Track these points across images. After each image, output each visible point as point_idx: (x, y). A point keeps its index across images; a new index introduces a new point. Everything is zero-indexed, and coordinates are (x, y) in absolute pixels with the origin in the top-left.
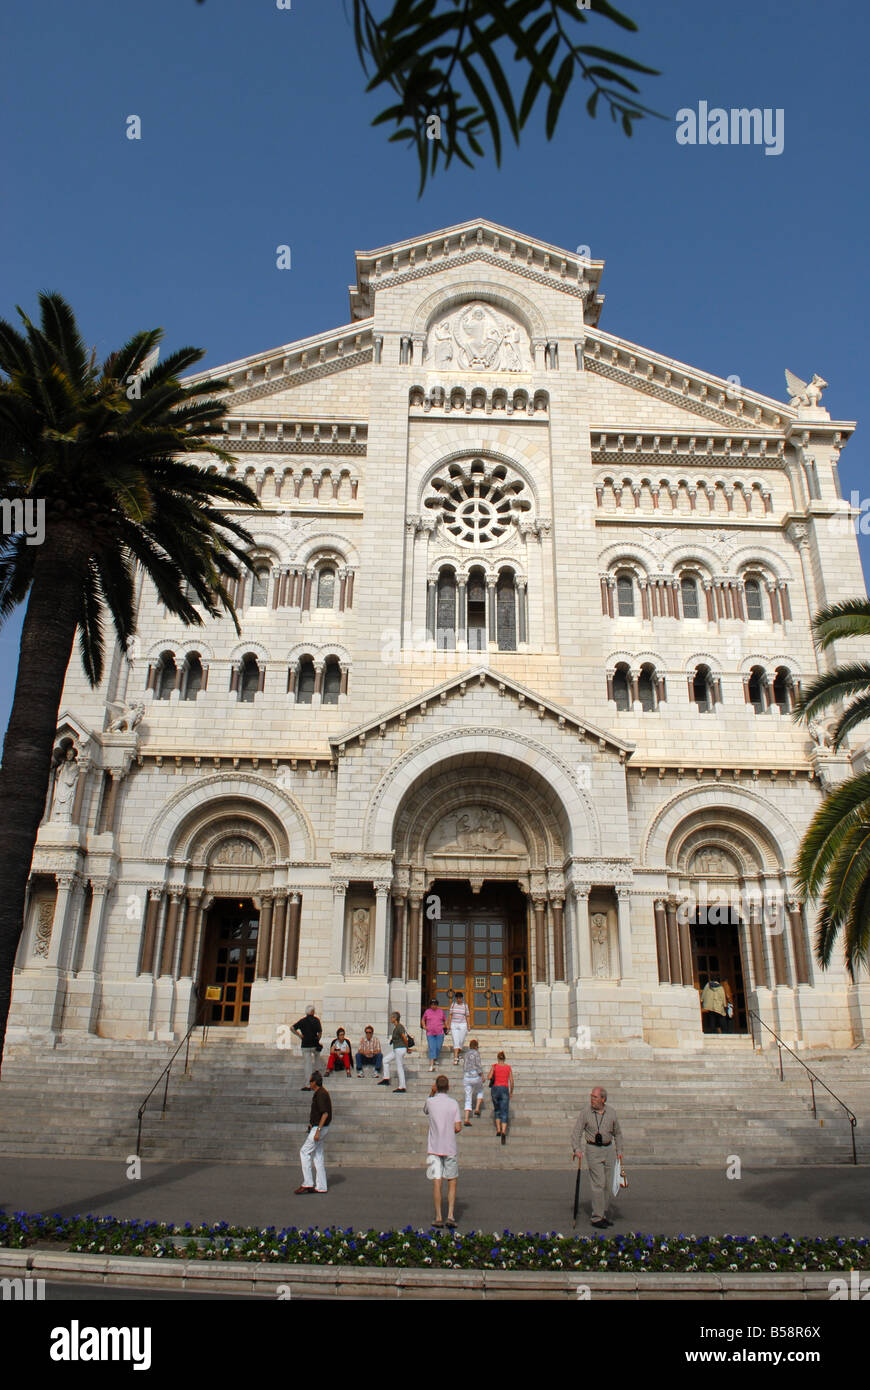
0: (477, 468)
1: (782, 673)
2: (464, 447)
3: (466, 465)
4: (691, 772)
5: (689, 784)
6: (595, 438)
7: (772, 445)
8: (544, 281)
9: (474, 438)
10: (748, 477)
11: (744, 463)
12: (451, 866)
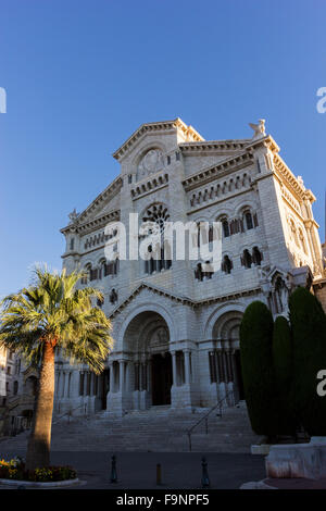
0: (155, 209)
1: (255, 249)
2: (148, 203)
3: (151, 209)
4: (218, 300)
5: (218, 305)
6: (184, 183)
7: (244, 157)
8: (165, 134)
9: (150, 199)
10: (240, 173)
11: (238, 168)
12: (156, 349)
